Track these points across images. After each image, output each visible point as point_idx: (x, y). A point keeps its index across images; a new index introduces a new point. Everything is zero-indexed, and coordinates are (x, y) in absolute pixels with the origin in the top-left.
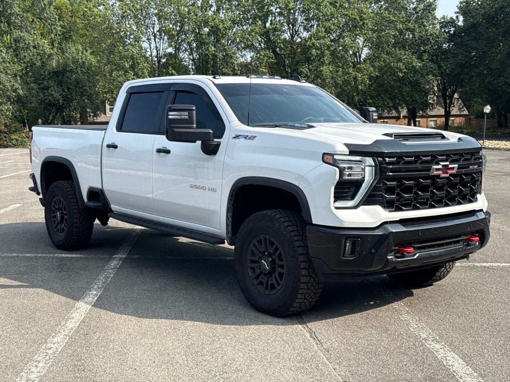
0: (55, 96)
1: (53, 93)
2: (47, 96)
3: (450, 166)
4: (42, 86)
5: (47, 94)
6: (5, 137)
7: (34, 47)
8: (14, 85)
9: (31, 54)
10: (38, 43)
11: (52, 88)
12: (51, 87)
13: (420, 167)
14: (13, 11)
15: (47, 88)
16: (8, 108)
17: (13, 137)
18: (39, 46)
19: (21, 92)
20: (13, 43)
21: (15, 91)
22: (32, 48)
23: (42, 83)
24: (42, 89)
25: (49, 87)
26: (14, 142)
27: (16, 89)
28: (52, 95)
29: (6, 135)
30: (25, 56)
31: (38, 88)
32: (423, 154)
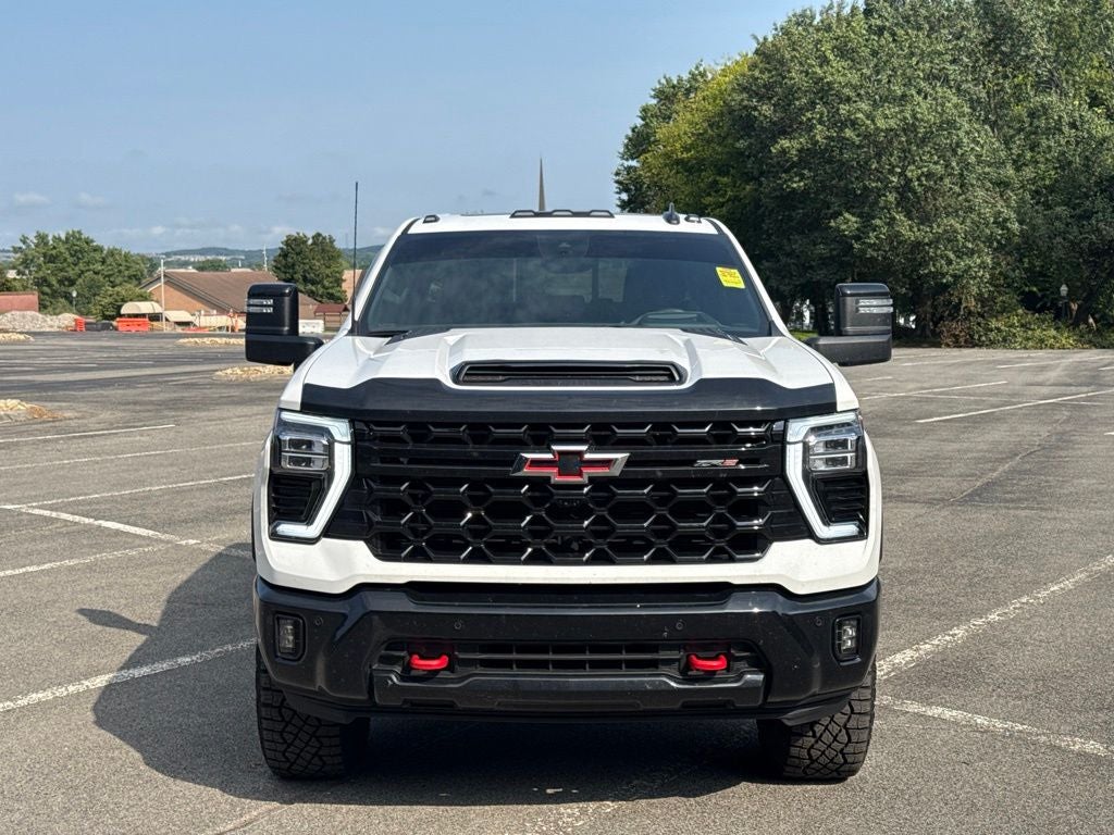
0: (1104, 232)
1: (1102, 225)
2: (1085, 233)
3: (588, 456)
4: (1078, 211)
5: (1087, 229)
6: (979, 324)
7: (1073, 125)
8: (1000, 212)
9: (1063, 142)
10: (1081, 116)
11: (1100, 214)
12: (1096, 213)
13: (475, 454)
14: (1032, 51)
15: (1087, 215)
16: (983, 262)
17: (994, 324)
18: (1083, 122)
19: (1015, 226)
20: (1025, 119)
21: (1002, 224)
22: (1066, 129)
23: (1079, 205)
24: (1081, 217)
25: (1093, 213)
26: (992, 335)
27: (1006, 220)
28: (1098, 229)
29: (980, 319)
30: (1049, 147)
31: (1071, 216)
32: (498, 420)
